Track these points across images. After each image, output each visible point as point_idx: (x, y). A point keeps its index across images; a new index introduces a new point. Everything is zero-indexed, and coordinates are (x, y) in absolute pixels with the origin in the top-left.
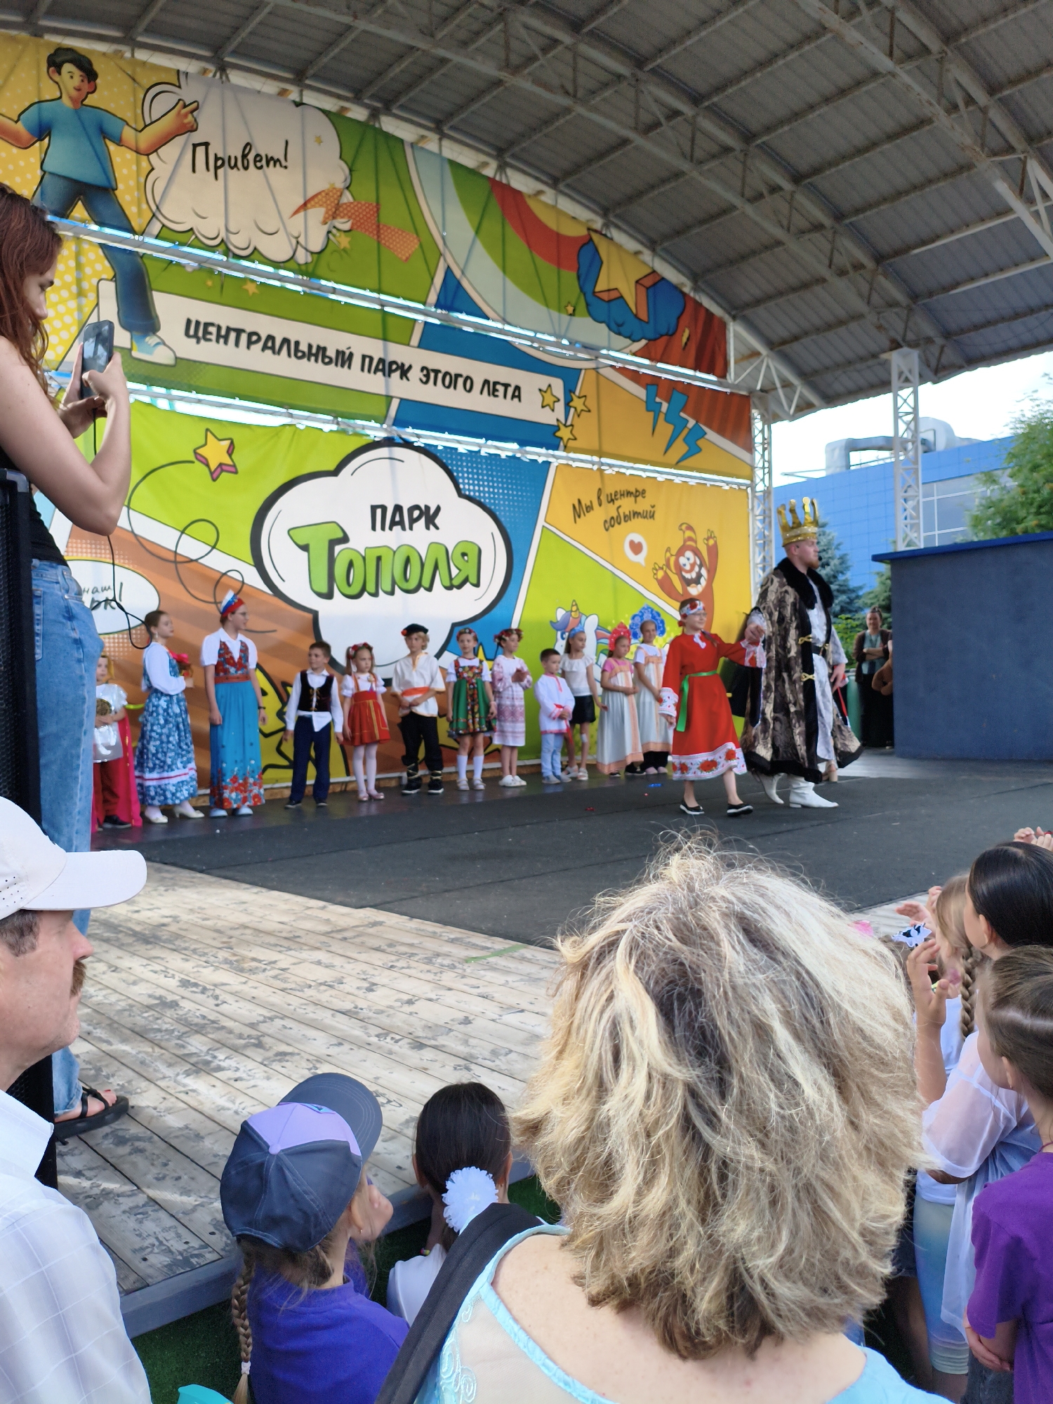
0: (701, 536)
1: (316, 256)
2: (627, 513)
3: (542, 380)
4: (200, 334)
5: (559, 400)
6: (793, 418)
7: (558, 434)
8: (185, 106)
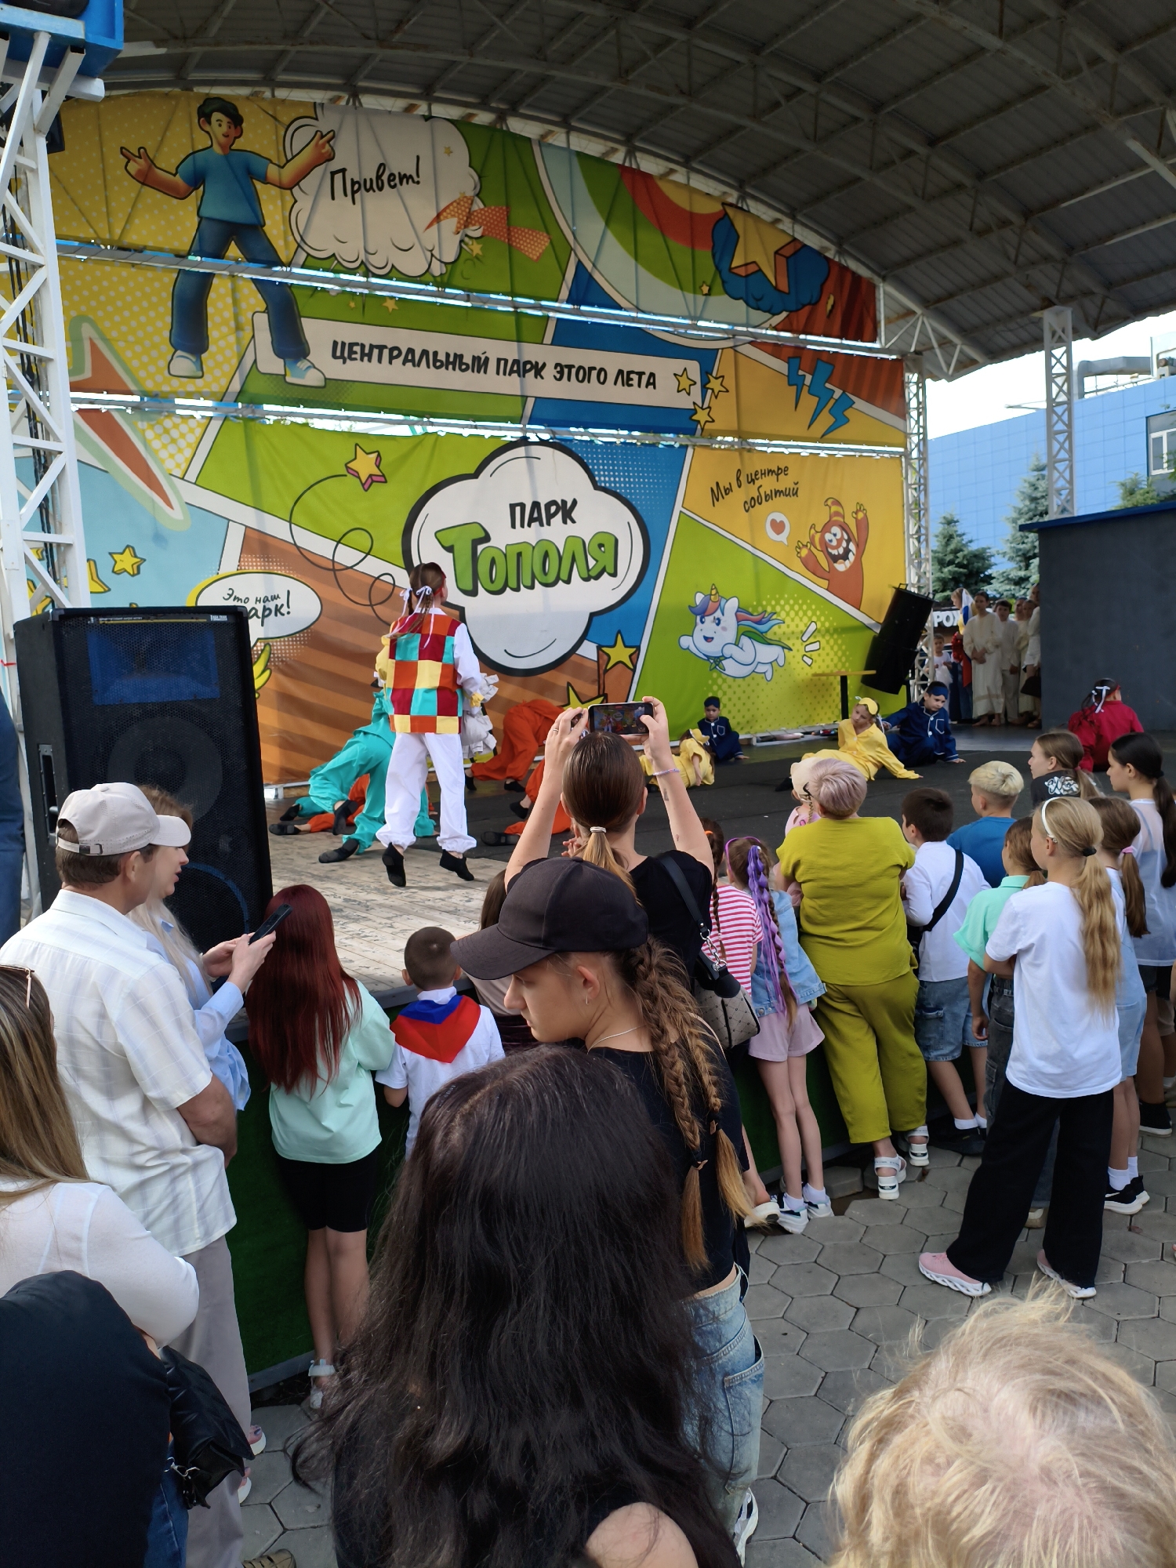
0: (849, 509)
1: (449, 267)
2: (769, 492)
3: (678, 365)
4: (346, 355)
5: (695, 383)
6: (951, 378)
7: (694, 418)
8: (322, 137)
